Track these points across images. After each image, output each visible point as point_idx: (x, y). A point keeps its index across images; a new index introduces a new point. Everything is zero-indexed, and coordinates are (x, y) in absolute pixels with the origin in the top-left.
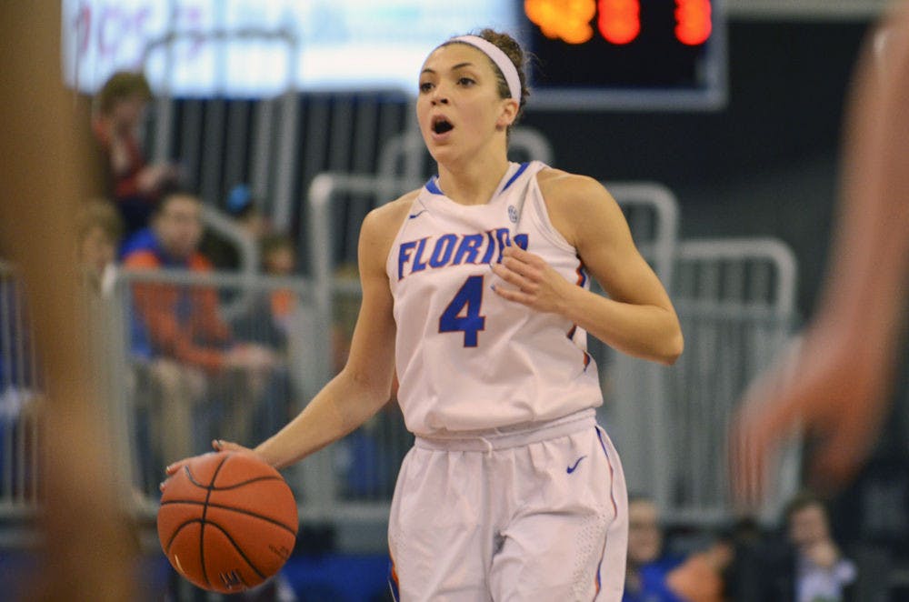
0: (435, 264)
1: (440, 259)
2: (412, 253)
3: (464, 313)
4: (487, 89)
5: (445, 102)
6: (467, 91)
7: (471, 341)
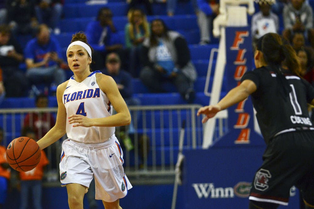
0: (72, 100)
2: (66, 97)
4: (86, 56)
5: (77, 60)
6: (81, 57)
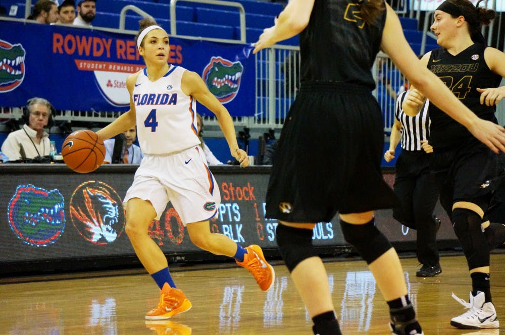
1: (143, 102)
3: (151, 121)
7: (153, 130)
